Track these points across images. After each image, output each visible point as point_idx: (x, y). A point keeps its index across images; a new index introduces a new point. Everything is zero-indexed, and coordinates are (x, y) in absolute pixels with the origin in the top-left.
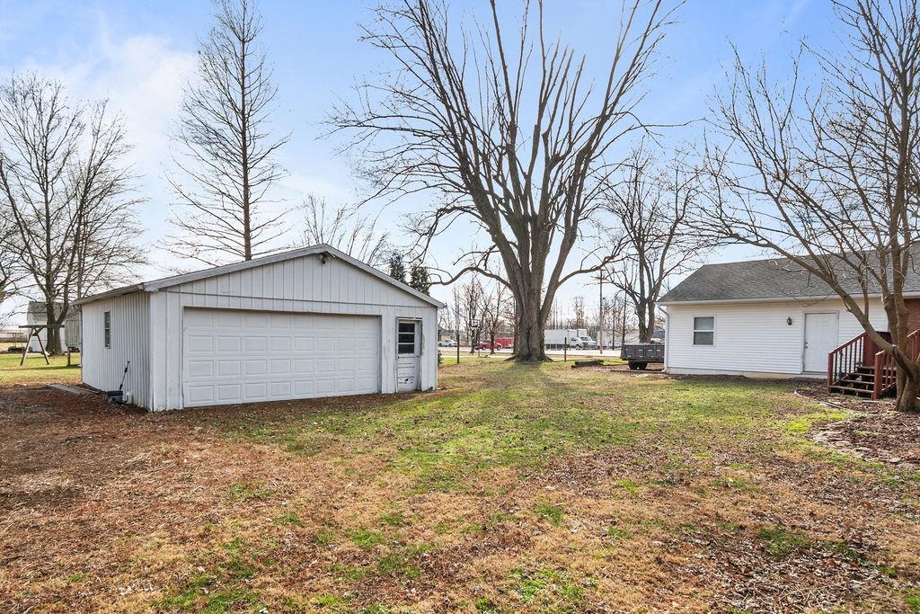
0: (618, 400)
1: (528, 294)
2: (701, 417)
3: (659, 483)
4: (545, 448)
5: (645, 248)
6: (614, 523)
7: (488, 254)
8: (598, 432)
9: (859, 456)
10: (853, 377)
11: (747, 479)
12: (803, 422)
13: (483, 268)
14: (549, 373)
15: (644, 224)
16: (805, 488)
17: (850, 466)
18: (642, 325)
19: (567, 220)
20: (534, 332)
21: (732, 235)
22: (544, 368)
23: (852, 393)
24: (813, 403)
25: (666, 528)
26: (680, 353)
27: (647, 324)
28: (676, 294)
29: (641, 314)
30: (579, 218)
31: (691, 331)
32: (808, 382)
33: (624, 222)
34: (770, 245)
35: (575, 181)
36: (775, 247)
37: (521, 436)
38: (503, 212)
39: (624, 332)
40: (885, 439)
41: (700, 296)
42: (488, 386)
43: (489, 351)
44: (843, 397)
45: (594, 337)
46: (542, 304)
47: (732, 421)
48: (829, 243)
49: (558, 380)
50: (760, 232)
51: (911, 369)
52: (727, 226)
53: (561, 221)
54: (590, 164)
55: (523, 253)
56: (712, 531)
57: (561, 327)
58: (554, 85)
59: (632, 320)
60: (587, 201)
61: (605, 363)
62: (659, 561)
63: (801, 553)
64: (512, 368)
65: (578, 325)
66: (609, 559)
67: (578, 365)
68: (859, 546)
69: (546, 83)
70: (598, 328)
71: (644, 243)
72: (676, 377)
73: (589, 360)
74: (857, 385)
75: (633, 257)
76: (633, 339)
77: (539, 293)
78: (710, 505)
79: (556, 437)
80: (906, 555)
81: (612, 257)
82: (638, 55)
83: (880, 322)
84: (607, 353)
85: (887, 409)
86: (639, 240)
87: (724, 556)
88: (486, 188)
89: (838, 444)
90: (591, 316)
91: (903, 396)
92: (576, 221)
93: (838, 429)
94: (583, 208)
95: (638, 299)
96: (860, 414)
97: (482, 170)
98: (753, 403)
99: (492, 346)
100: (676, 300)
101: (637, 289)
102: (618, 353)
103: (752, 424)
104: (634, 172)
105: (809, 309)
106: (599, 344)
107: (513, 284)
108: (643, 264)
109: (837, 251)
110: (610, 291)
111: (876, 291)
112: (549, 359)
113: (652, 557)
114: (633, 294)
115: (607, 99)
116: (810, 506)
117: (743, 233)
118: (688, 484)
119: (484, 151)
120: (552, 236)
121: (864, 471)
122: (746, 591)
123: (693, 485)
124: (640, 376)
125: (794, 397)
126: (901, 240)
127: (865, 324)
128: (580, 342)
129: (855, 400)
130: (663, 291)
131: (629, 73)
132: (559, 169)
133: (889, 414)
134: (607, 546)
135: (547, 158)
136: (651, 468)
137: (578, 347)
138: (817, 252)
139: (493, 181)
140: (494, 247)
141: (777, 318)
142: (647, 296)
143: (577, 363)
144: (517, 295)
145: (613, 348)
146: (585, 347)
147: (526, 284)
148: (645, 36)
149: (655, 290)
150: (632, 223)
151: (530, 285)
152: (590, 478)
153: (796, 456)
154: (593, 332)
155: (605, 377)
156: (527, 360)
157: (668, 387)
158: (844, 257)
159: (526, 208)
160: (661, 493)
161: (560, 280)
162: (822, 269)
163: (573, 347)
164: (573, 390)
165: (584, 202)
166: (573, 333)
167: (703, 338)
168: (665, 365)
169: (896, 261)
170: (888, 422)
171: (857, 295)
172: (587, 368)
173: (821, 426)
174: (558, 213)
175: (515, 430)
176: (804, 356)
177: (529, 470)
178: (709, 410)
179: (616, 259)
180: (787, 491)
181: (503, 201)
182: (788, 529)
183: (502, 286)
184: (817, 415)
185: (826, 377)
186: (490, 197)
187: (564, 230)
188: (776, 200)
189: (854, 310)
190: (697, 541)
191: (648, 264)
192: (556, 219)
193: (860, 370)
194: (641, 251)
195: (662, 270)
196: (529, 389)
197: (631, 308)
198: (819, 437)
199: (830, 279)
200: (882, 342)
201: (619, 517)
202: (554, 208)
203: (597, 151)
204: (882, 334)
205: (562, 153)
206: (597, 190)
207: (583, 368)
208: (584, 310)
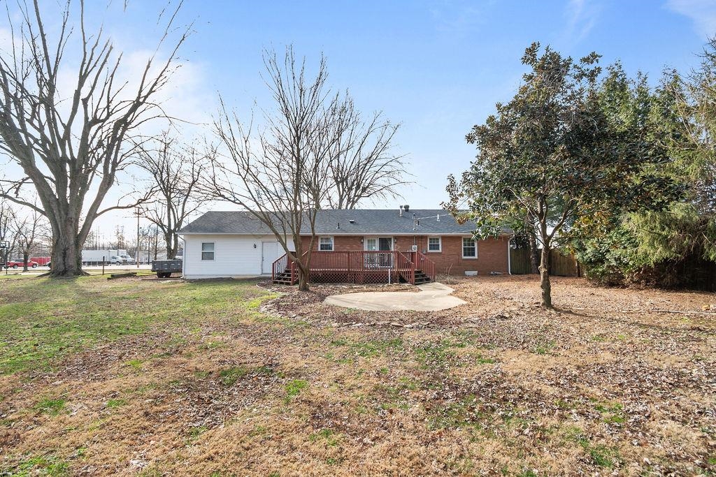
0: (142, 301)
1: (65, 221)
2: (201, 307)
3: (160, 357)
4: (61, 349)
5: (172, 196)
6: (115, 396)
7: (21, 184)
8: (118, 327)
9: (279, 316)
10: (283, 275)
11: (220, 341)
12: (256, 302)
13: (14, 196)
14: (84, 285)
15: (171, 181)
16: (249, 340)
17: (275, 322)
18: (169, 247)
19: (106, 168)
20: (71, 252)
21: (220, 195)
22: (80, 282)
23: (282, 283)
24: (265, 290)
25: (157, 387)
26: (193, 265)
27: (172, 248)
28: (192, 228)
29: (168, 240)
30: (116, 169)
31: (200, 251)
32: (264, 279)
33: (155, 177)
34: (241, 203)
35: (113, 141)
36: (243, 205)
37: (36, 343)
38: (37, 150)
39: (156, 251)
40: (292, 305)
41: (205, 230)
42: (9, 301)
43: (22, 268)
44: (278, 286)
45: (133, 256)
46: (80, 229)
47: (218, 306)
48: (269, 207)
49: (92, 290)
50: (236, 196)
51: (304, 270)
52: (218, 190)
53: (100, 168)
54: (127, 132)
55: (61, 187)
56: (191, 381)
57: (103, 248)
58: (95, 66)
59: (162, 244)
60: (124, 157)
61: (137, 275)
62: (147, 414)
63: (242, 378)
64: (44, 283)
65: (119, 246)
66: (103, 427)
67: (114, 277)
68: (271, 365)
69: (87, 62)
70: (136, 249)
71: (171, 193)
72: (190, 281)
73: (125, 273)
74: (285, 279)
75: (162, 201)
76: (163, 257)
77: (77, 221)
78: (193, 363)
79: (76, 338)
80: (290, 365)
81: (145, 200)
82: (164, 70)
83: (292, 247)
84: (142, 267)
85: (296, 290)
86: (167, 189)
87: (196, 394)
88: (19, 127)
89: (271, 311)
90: (130, 240)
91: (301, 283)
92: (113, 170)
93: (273, 303)
94: (120, 161)
95: (166, 230)
96: (284, 294)
97: (14, 112)
98: (233, 293)
99: (25, 264)
100: (190, 231)
101: (166, 222)
102: (150, 267)
103: (230, 306)
104: (163, 146)
105: (263, 240)
106: (136, 261)
107: (49, 212)
108: (170, 207)
109: (273, 210)
110: (145, 223)
111: (289, 232)
112: (86, 273)
113: (141, 413)
114: (162, 226)
115: (140, 91)
116: (251, 349)
117: (227, 195)
118: (181, 353)
119: (16, 94)
120: (92, 177)
121: (280, 324)
122: (206, 414)
123: (184, 352)
124: (165, 282)
125: (256, 288)
126: (298, 208)
127: (286, 249)
128: (120, 259)
129: (283, 287)
130: (184, 225)
131: (158, 79)
132: (98, 129)
133: (296, 292)
134: (103, 417)
135: (86, 118)
136: (157, 346)
137: (119, 263)
138: (264, 210)
139: (27, 123)
140: (27, 178)
141: (249, 244)
142: (172, 228)
143: (112, 276)
144: (54, 221)
145: (148, 263)
146: (125, 263)
147: (62, 212)
148: (170, 61)
149: (178, 225)
150: (162, 178)
151: (67, 214)
152: (102, 365)
153: (249, 322)
154: (132, 252)
155: (136, 285)
156: (63, 275)
157: (182, 288)
158: (275, 214)
159: (63, 151)
160: (160, 363)
161: (98, 213)
162: (266, 219)
163: (113, 263)
164: (103, 297)
165: (122, 157)
166: (114, 253)
167: (208, 256)
168: (183, 274)
169: (297, 217)
170: (295, 297)
171: (281, 233)
172: (121, 279)
173: (265, 303)
174: (98, 161)
175: (31, 338)
176: (262, 265)
177: (37, 372)
178: (206, 301)
179: (147, 201)
180: (241, 343)
181: (40, 142)
182: (238, 366)
183: (39, 214)
184: (265, 297)
185: (271, 276)
186: (22, 135)
187: (102, 176)
188: (244, 179)
189: (281, 241)
190: (179, 390)
191: (174, 207)
192: (96, 166)
193: (286, 271)
194: (169, 199)
195: (183, 213)
196: (59, 300)
197: (161, 236)
198: (263, 309)
199: (270, 224)
200: (292, 257)
201: (120, 391)
202: (94, 157)
203: (133, 124)
204: (292, 253)
205: (103, 117)
206: (132, 152)
207: (118, 279)
208: (124, 235)
